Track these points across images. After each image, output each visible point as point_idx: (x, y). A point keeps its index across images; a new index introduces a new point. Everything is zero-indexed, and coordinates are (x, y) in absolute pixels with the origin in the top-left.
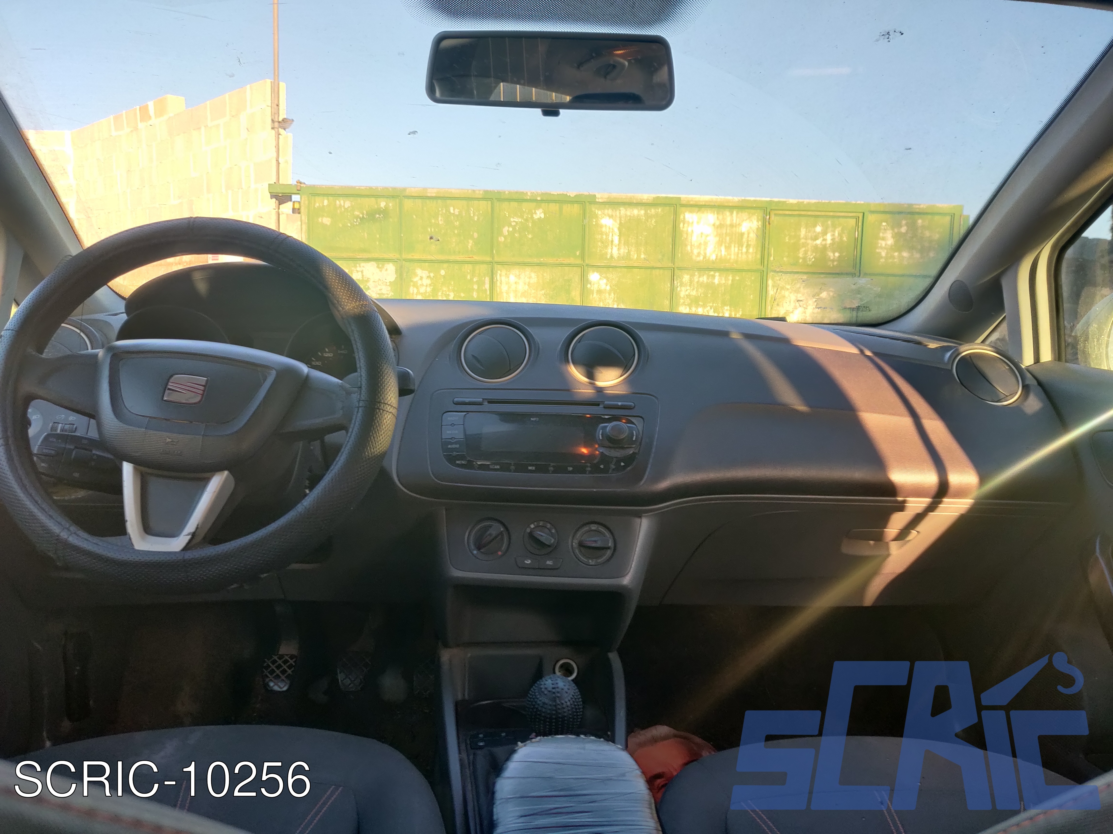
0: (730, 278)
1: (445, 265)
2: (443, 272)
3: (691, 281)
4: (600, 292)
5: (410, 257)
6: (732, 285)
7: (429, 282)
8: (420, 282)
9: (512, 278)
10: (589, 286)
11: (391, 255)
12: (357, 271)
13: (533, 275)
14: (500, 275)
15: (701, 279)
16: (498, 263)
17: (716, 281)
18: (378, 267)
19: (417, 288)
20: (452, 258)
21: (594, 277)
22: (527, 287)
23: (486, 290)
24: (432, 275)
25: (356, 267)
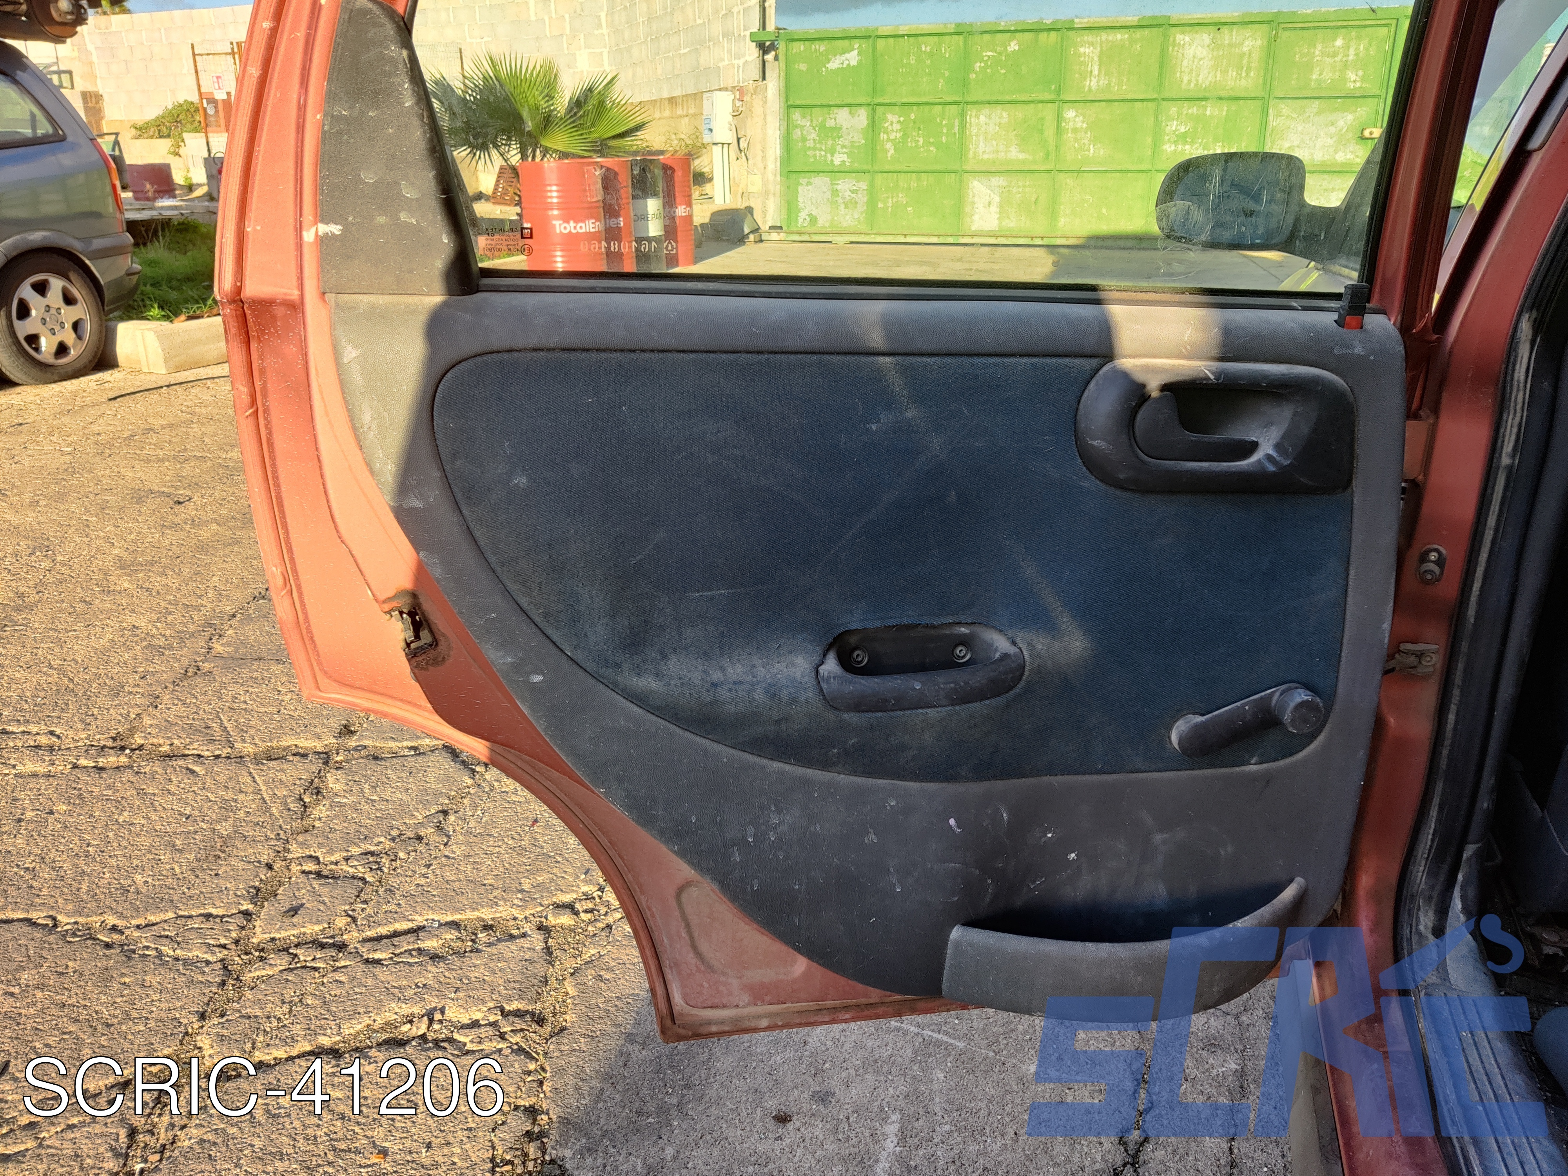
0: (1225, 109)
1: (915, 108)
2: (913, 116)
3: (1179, 114)
4: (1075, 130)
5: (881, 100)
6: (1226, 115)
7: (899, 127)
8: (890, 127)
9: (982, 118)
10: (1063, 124)
11: (862, 100)
12: (831, 119)
13: (1005, 115)
14: (971, 116)
15: (1190, 111)
16: (967, 103)
17: (1208, 113)
18: (850, 113)
19: (888, 134)
20: (923, 100)
21: (1070, 114)
22: (997, 128)
23: (955, 133)
24: (902, 119)
25: (829, 114)
